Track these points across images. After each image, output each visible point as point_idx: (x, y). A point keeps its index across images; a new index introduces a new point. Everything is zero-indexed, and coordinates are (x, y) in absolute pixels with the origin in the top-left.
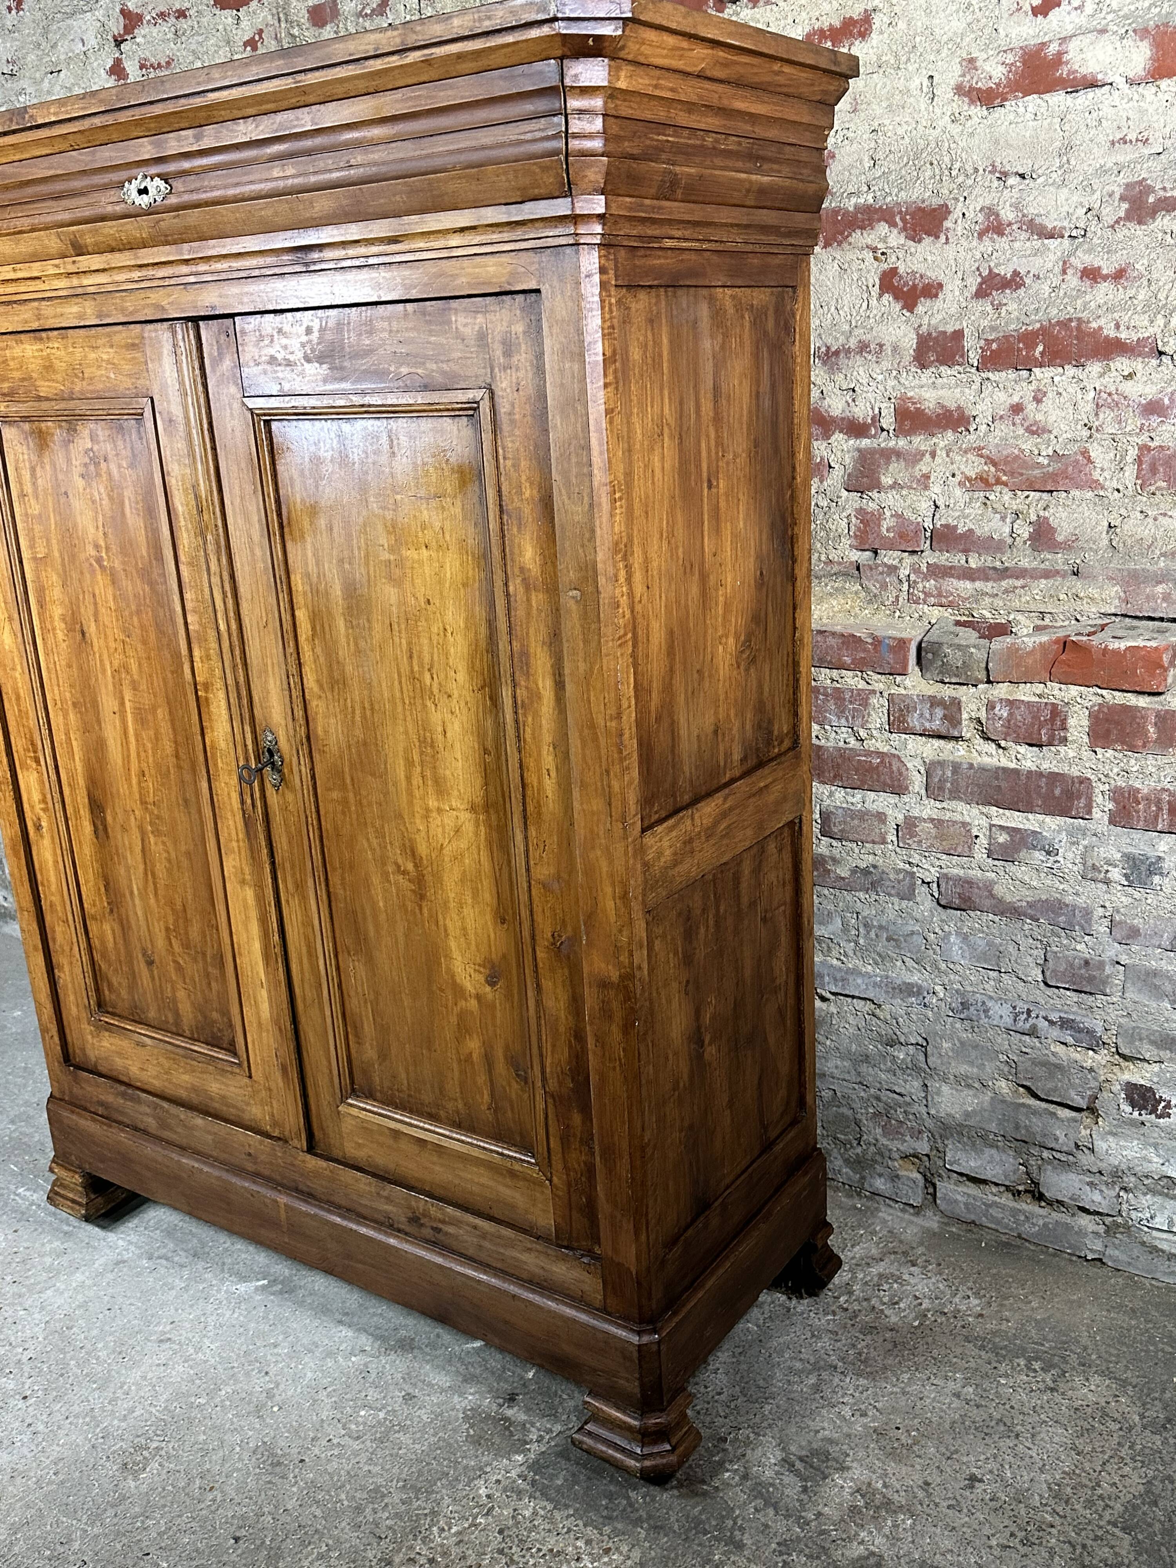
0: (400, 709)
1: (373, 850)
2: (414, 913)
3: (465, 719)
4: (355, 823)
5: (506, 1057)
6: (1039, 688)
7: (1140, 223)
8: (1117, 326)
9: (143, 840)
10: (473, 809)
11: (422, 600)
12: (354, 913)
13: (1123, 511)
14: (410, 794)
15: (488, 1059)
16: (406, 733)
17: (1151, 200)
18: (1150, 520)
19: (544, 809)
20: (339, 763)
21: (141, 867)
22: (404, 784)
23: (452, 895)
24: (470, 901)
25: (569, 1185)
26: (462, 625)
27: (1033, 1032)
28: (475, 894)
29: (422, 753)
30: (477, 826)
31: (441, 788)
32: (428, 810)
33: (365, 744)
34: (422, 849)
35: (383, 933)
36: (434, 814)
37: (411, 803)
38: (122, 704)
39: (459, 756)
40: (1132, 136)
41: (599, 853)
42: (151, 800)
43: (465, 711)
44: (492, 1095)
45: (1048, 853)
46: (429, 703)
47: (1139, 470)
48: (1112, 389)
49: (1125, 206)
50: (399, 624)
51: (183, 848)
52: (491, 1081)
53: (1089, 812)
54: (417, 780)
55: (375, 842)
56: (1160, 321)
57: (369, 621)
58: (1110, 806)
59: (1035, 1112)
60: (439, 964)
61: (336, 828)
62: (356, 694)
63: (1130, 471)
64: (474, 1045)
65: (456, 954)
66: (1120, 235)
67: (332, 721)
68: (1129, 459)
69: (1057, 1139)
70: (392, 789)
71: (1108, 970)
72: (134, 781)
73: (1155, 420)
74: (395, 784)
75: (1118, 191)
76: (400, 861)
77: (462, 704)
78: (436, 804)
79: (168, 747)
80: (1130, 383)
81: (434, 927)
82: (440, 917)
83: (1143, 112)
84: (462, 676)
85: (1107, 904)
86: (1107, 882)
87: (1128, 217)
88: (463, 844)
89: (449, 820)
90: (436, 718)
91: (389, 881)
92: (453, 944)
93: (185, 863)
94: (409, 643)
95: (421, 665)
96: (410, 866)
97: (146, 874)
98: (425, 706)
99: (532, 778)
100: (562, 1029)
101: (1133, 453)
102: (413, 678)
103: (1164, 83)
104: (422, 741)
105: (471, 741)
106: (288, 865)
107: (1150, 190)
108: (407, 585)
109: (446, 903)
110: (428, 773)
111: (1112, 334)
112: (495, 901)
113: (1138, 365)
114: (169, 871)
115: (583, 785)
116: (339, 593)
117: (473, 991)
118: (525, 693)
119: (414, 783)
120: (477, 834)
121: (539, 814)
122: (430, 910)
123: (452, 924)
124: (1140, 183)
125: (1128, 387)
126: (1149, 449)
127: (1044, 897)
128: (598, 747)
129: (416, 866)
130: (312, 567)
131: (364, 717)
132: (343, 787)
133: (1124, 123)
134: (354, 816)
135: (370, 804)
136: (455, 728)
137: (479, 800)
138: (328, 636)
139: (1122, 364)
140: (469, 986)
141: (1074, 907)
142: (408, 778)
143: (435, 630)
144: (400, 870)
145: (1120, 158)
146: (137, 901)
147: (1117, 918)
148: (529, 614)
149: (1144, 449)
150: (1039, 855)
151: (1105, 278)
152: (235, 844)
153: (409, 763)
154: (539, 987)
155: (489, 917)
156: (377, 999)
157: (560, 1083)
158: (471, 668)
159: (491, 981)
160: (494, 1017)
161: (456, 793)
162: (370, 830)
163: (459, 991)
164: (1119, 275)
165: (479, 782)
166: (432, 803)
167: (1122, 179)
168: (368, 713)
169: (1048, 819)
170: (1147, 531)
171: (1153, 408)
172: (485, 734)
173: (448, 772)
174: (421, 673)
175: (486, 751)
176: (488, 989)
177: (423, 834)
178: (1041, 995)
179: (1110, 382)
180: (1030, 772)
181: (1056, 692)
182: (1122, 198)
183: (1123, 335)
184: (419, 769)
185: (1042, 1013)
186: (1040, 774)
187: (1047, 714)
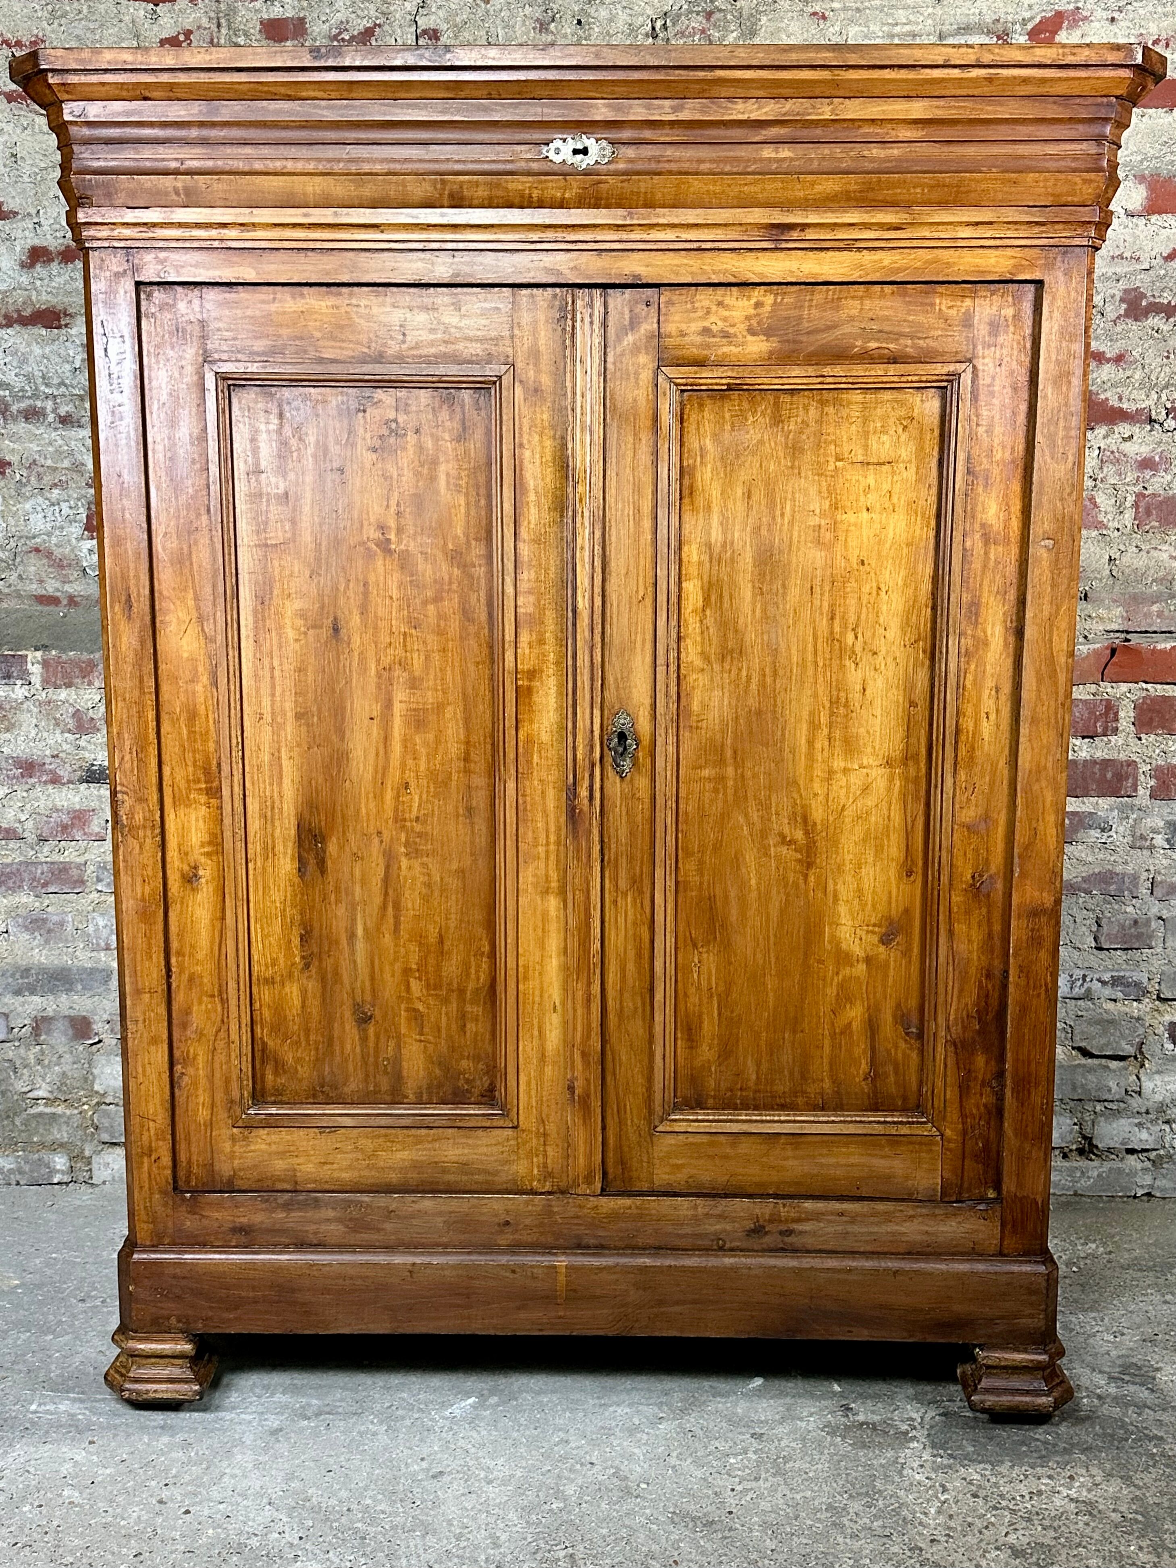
0: (810, 672)
1: (751, 824)
2: (796, 885)
3: (890, 674)
4: (730, 798)
5: (894, 1017)
6: (1093, 688)
7: (1136, 320)
8: (1120, 399)
9: (388, 867)
10: (889, 763)
11: (854, 561)
12: (712, 899)
13: (1123, 548)
14: (810, 756)
15: (872, 1026)
16: (815, 695)
17: (1144, 303)
18: (1143, 553)
19: (978, 753)
20: (718, 737)
21: (378, 900)
22: (804, 749)
23: (848, 857)
24: (871, 859)
25: (964, 1133)
26: (900, 583)
27: (1088, 996)
28: (879, 850)
29: (832, 714)
30: (891, 779)
31: (850, 746)
32: (831, 773)
33: (759, 713)
34: (818, 814)
35: (750, 913)
36: (839, 776)
37: (810, 767)
38: (388, 705)
39: (878, 712)
40: (1127, 254)
41: (1044, 783)
42: (414, 813)
43: (892, 666)
44: (873, 1063)
45: (1103, 830)
46: (847, 663)
47: (1137, 513)
48: (1115, 449)
49: (1124, 306)
50: (821, 586)
51: (455, 866)
52: (873, 1049)
53: (1136, 790)
54: (821, 742)
55: (755, 816)
56: (1155, 396)
57: (784, 586)
58: (1152, 783)
59: (1091, 1070)
60: (822, 933)
61: (700, 808)
62: (756, 660)
63: (1129, 515)
64: (855, 1014)
65: (845, 919)
66: (1119, 329)
67: (717, 693)
68: (1128, 504)
69: (1110, 1090)
70: (786, 754)
71: (1154, 925)
72: (389, 795)
73: (1148, 473)
74: (793, 751)
75: (1118, 295)
76: (786, 830)
77: (890, 660)
78: (842, 764)
79: (454, 749)
80: (1128, 444)
81: (820, 895)
82: (830, 883)
83: (1136, 237)
84: (893, 632)
85: (1152, 868)
86: (1152, 848)
87: (1127, 314)
88: (870, 801)
89: (856, 780)
90: (854, 677)
91: (767, 855)
92: (843, 909)
93: (454, 883)
94: (832, 606)
95: (844, 626)
96: (799, 835)
97: (384, 907)
98: (842, 667)
99: (968, 724)
100: (973, 971)
101: (1131, 499)
102: (832, 638)
103: (1154, 218)
104: (834, 702)
105: (897, 695)
106: (623, 862)
107: (1143, 296)
108: (839, 548)
109: (840, 868)
110: (837, 734)
111: (1116, 404)
112: (903, 855)
113: (1136, 429)
114: (426, 899)
115: (1034, 721)
116: (749, 560)
117: (862, 954)
118: (970, 641)
119: (818, 745)
120: (889, 789)
121: (972, 758)
122: (818, 877)
123: (845, 888)
124: (1136, 289)
125: (1127, 447)
126: (1144, 496)
127: (1097, 871)
128: (1056, 684)
129: (807, 833)
130: (716, 535)
131: (763, 685)
132: (721, 762)
133: (1121, 244)
134: (730, 791)
135: (755, 776)
136: (877, 685)
137: (897, 754)
138: (726, 605)
139: (1124, 429)
140: (857, 950)
141: (1124, 875)
142: (811, 743)
143: (866, 589)
144: (784, 840)
145: (1118, 270)
146: (360, 946)
147: (1159, 878)
148: (985, 567)
149: (1140, 496)
150: (1095, 833)
151: (1108, 360)
152: (541, 849)
153: (814, 726)
154: (951, 933)
155: (892, 873)
156: (728, 993)
157: (964, 1028)
158: (906, 623)
159: (886, 940)
160: (886, 976)
161: (869, 750)
162: (752, 803)
163: (843, 958)
164: (1119, 359)
165: (900, 734)
166: (838, 763)
167: (1122, 285)
168: (769, 680)
169: (1100, 800)
170: (1141, 562)
171: (1146, 464)
172: (913, 687)
173: (862, 731)
174: (843, 633)
175: (912, 704)
176: (882, 949)
177: (820, 798)
178: (1094, 959)
179: (1113, 442)
180: (1086, 761)
181: (1109, 690)
182: (1122, 300)
183: (1125, 406)
184: (826, 731)
185: (1096, 976)
186: (1094, 762)
187: (1102, 708)
